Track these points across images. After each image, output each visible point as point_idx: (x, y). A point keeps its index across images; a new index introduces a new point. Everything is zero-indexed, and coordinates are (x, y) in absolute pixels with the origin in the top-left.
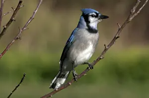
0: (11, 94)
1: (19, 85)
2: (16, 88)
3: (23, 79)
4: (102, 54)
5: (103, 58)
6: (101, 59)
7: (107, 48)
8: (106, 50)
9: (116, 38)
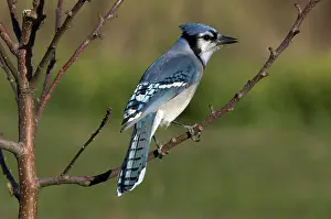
0: (82, 149)
1: (98, 132)
2: (92, 137)
3: (105, 119)
4: (265, 67)
5: (267, 75)
6: (262, 77)
7: (275, 53)
8: (272, 58)
9: (292, 34)
